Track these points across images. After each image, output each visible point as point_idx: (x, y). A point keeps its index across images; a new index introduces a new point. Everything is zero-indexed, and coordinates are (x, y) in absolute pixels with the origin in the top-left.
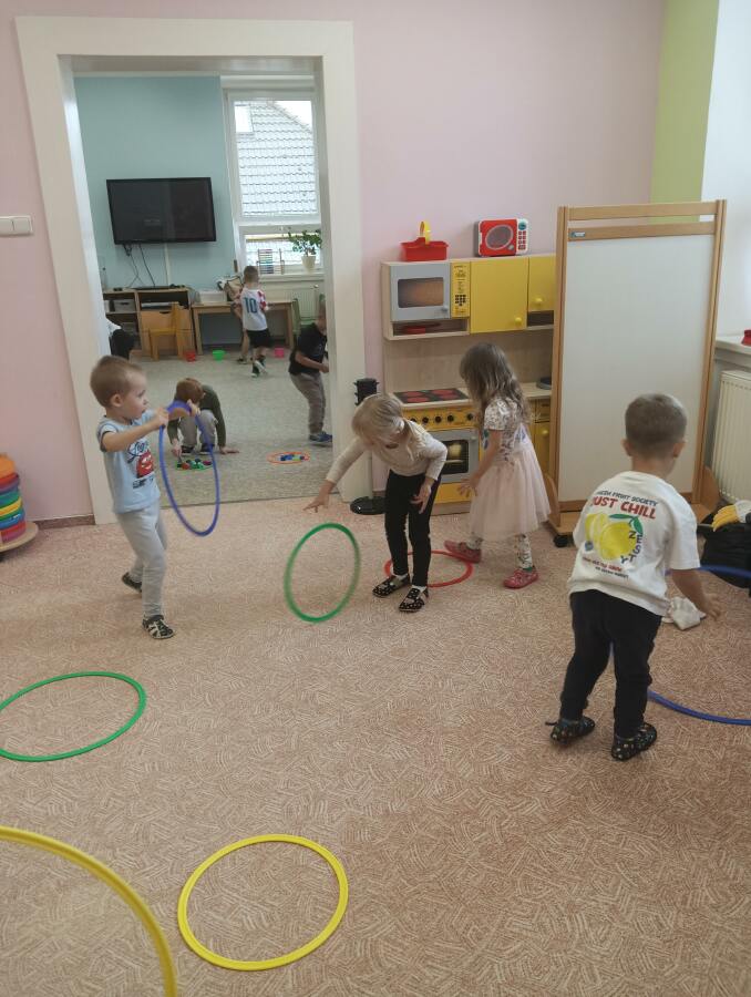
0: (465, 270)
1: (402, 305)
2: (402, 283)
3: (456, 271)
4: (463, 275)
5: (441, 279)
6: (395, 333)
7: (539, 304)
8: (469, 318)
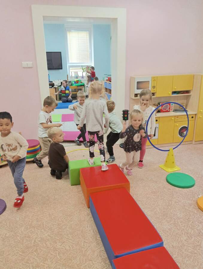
0: (155, 79)
1: (138, 89)
2: (138, 83)
3: (153, 79)
4: (155, 80)
5: (149, 81)
6: (135, 97)
7: (175, 89)
8: (156, 92)
